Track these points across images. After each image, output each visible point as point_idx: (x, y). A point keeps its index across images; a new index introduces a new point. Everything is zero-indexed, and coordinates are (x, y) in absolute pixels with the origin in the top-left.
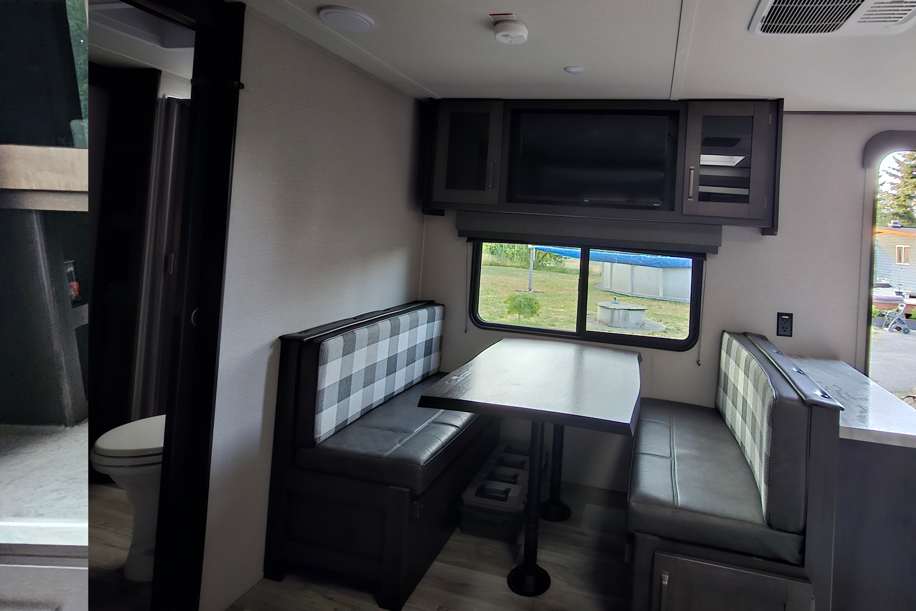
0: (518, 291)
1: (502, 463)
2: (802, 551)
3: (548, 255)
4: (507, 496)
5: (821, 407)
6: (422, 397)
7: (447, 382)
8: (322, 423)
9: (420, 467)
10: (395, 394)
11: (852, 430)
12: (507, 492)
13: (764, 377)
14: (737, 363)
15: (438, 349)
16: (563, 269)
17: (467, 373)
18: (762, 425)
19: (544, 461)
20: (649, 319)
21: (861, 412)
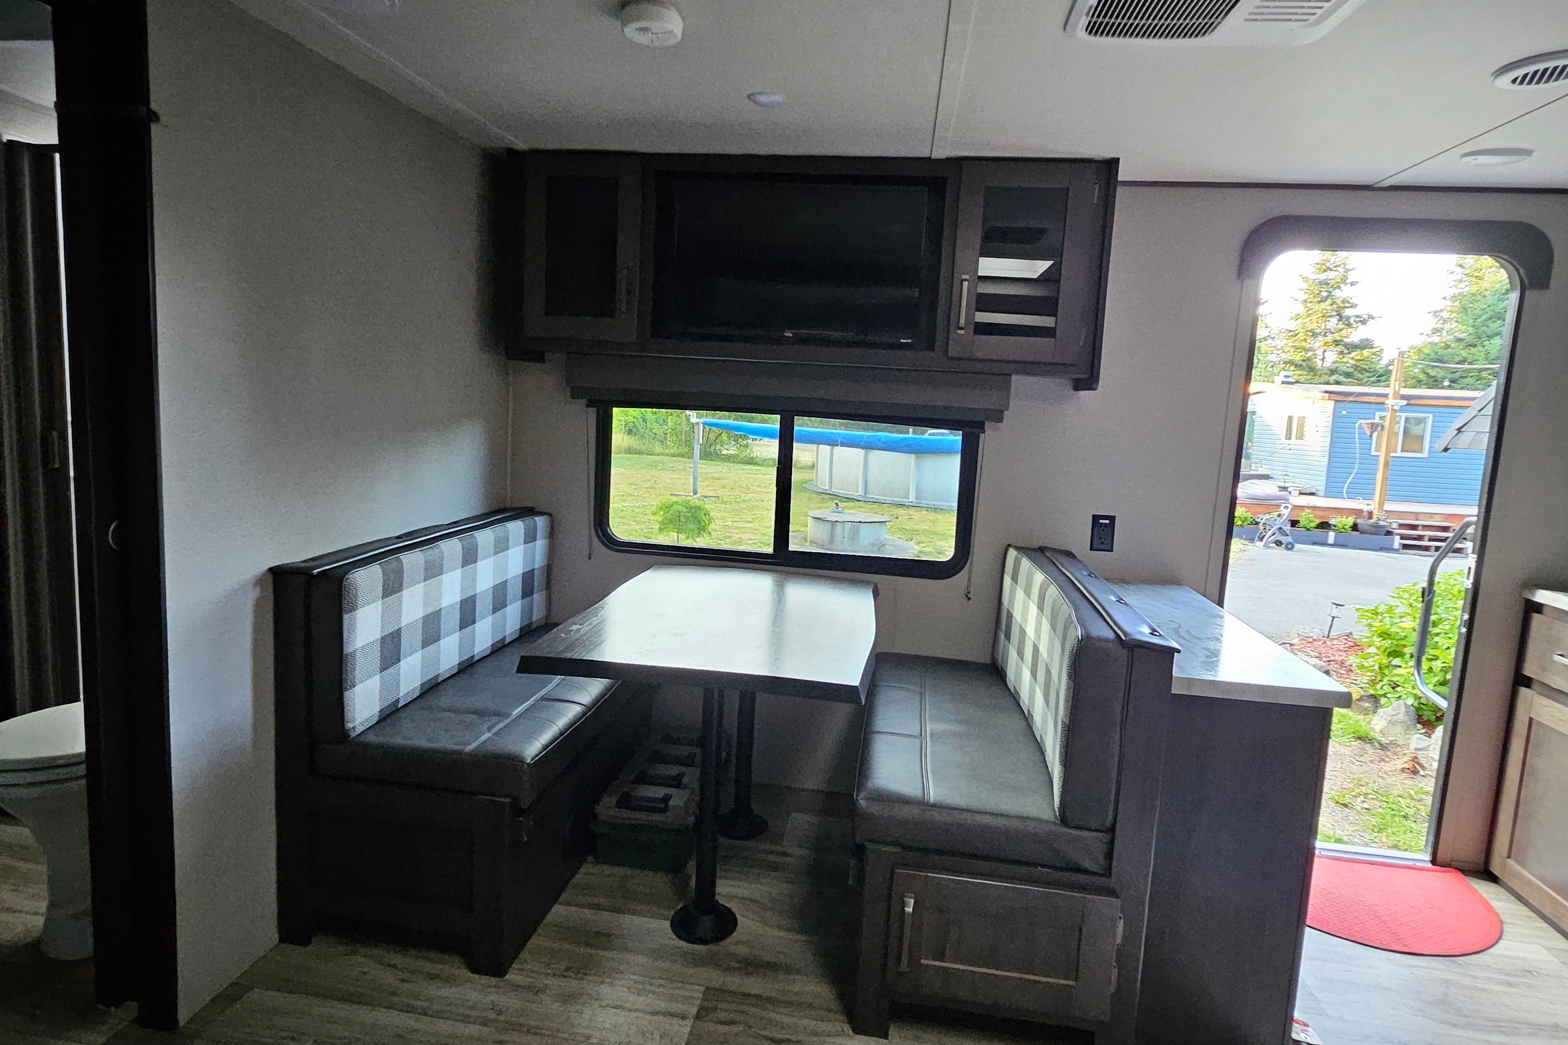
0: (675, 495)
1: (658, 758)
2: (1109, 856)
3: (724, 436)
4: (667, 805)
5: (1149, 648)
6: (522, 657)
7: (563, 635)
8: (357, 705)
9: (525, 766)
10: (476, 658)
11: (1190, 681)
12: (667, 798)
13: (1067, 610)
14: (1028, 592)
15: (545, 585)
16: (750, 458)
17: (595, 620)
18: (1060, 681)
19: (724, 754)
20: (891, 537)
21: (1207, 657)
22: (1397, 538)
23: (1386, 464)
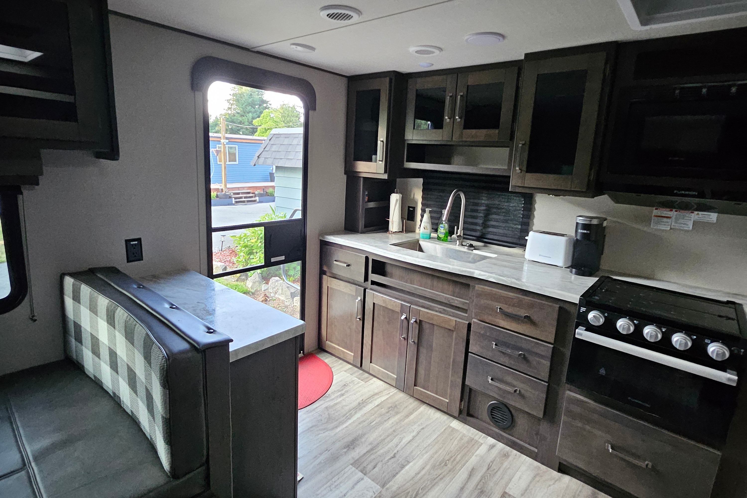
5: (215, 347)
13: (141, 329)
14: (94, 311)
22: (233, 199)
23: (225, 168)
